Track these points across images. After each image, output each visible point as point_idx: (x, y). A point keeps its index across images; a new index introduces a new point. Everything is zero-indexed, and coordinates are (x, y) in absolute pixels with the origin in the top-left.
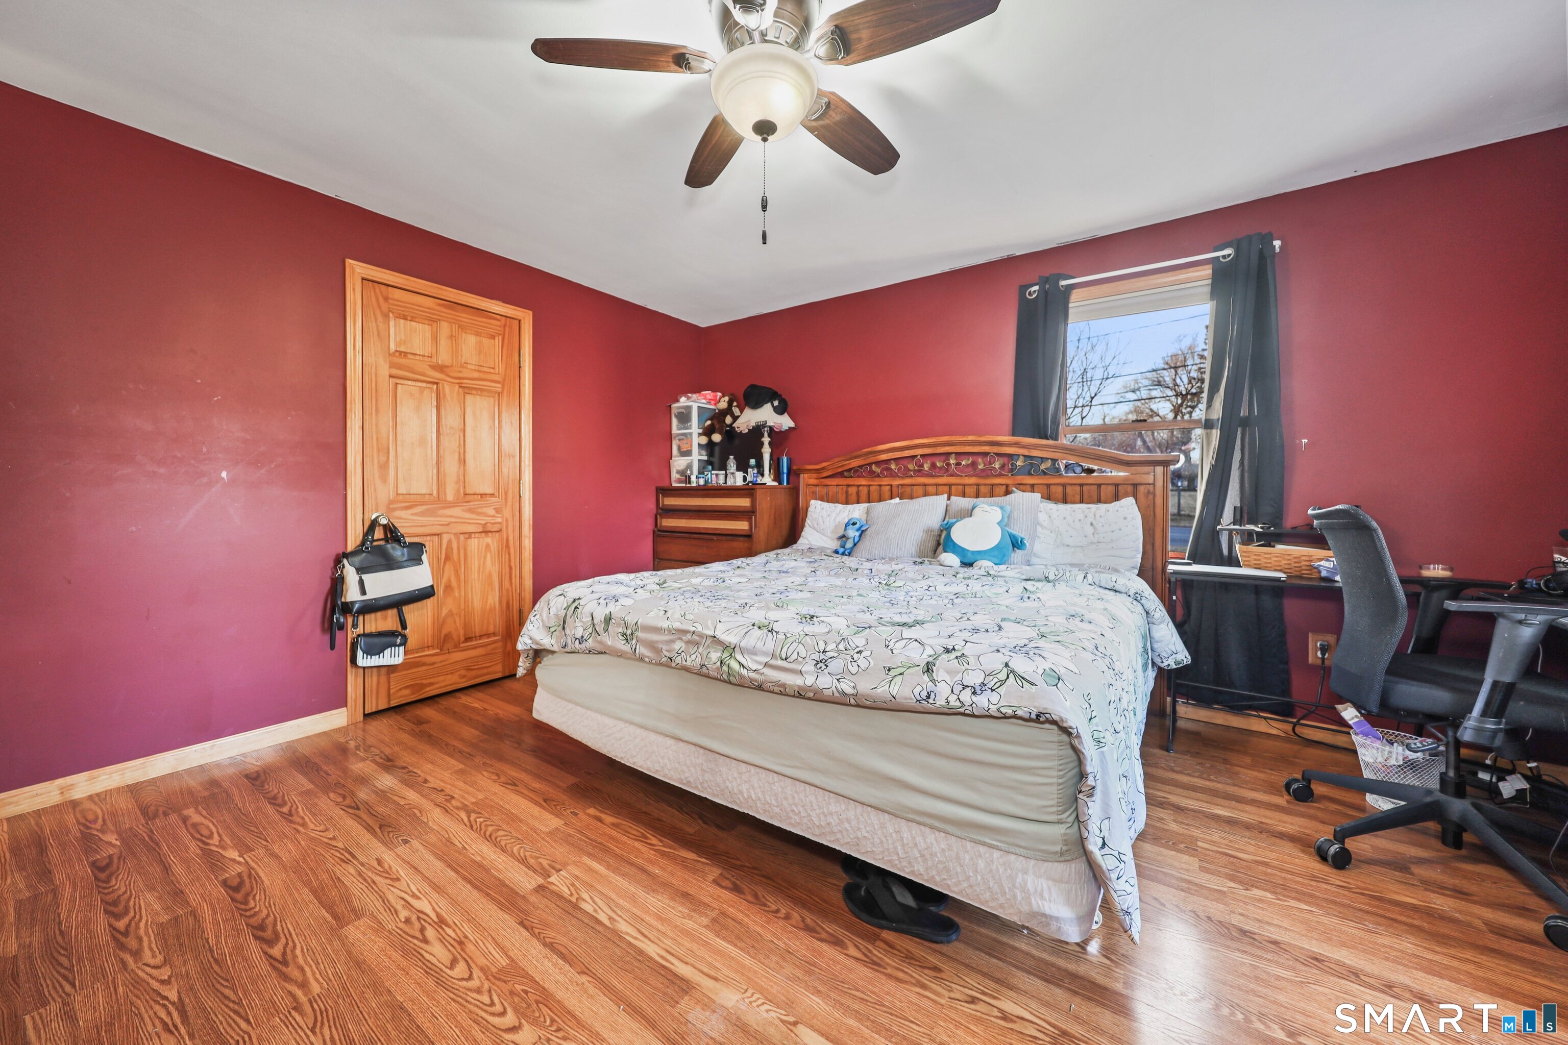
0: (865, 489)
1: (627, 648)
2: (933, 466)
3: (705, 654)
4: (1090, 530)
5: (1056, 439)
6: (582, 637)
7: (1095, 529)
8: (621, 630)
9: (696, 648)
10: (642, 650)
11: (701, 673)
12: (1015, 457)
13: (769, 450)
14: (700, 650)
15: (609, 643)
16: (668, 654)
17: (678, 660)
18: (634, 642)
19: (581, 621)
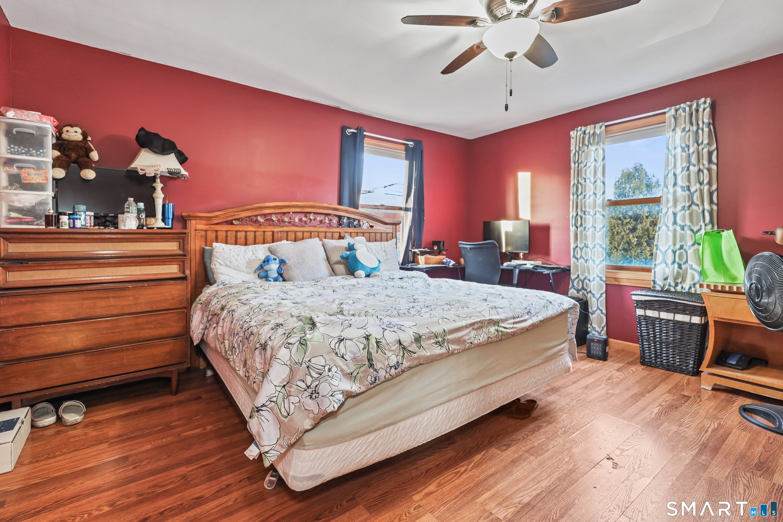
0: (252, 234)
1: (443, 351)
2: (300, 220)
3: (487, 331)
4: (384, 254)
5: (357, 208)
6: (398, 362)
7: (386, 253)
8: (433, 341)
9: (481, 330)
10: (452, 347)
11: (489, 343)
12: (343, 217)
13: (163, 196)
14: (484, 330)
15: (428, 354)
16: (469, 341)
17: (476, 342)
18: (446, 344)
19: (391, 351)
